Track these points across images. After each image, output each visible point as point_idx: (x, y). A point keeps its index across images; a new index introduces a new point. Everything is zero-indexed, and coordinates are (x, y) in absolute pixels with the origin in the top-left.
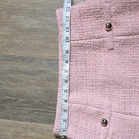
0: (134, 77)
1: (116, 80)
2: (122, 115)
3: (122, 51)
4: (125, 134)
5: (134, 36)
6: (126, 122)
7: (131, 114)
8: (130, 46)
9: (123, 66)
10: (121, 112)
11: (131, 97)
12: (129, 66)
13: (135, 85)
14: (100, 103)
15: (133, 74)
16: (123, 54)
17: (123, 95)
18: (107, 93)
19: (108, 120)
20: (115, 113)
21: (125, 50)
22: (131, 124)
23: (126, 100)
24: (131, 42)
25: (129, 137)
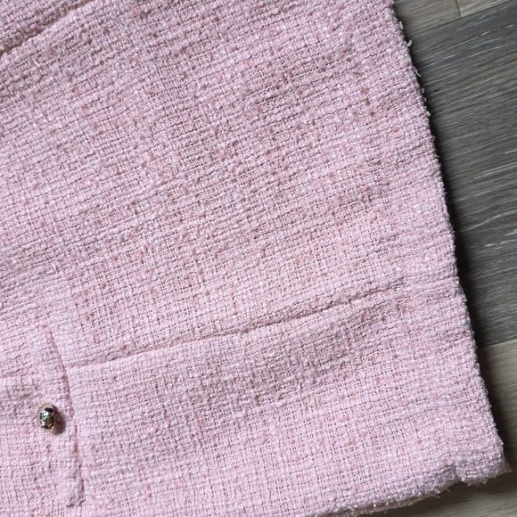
0: (85, 207)
1: (28, 246)
2: (99, 367)
3: (9, 126)
4: (135, 435)
5: (14, 51)
6: (121, 387)
7: (126, 352)
8: (23, 97)
9: (35, 182)
10: (90, 358)
11: (107, 288)
12: (55, 174)
13: (102, 235)
14: (13, 356)
15: (82, 198)
16: (14, 135)
17: (77, 290)
18: (25, 308)
19: (61, 405)
20: (75, 369)
21: (13, 120)
22: (142, 388)
23: (91, 305)
24: (16, 77)
25: (154, 440)
